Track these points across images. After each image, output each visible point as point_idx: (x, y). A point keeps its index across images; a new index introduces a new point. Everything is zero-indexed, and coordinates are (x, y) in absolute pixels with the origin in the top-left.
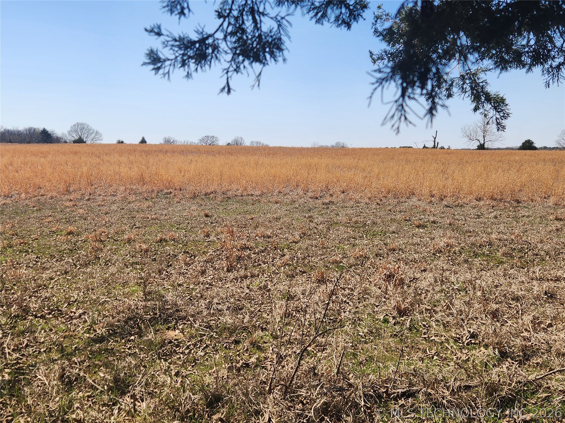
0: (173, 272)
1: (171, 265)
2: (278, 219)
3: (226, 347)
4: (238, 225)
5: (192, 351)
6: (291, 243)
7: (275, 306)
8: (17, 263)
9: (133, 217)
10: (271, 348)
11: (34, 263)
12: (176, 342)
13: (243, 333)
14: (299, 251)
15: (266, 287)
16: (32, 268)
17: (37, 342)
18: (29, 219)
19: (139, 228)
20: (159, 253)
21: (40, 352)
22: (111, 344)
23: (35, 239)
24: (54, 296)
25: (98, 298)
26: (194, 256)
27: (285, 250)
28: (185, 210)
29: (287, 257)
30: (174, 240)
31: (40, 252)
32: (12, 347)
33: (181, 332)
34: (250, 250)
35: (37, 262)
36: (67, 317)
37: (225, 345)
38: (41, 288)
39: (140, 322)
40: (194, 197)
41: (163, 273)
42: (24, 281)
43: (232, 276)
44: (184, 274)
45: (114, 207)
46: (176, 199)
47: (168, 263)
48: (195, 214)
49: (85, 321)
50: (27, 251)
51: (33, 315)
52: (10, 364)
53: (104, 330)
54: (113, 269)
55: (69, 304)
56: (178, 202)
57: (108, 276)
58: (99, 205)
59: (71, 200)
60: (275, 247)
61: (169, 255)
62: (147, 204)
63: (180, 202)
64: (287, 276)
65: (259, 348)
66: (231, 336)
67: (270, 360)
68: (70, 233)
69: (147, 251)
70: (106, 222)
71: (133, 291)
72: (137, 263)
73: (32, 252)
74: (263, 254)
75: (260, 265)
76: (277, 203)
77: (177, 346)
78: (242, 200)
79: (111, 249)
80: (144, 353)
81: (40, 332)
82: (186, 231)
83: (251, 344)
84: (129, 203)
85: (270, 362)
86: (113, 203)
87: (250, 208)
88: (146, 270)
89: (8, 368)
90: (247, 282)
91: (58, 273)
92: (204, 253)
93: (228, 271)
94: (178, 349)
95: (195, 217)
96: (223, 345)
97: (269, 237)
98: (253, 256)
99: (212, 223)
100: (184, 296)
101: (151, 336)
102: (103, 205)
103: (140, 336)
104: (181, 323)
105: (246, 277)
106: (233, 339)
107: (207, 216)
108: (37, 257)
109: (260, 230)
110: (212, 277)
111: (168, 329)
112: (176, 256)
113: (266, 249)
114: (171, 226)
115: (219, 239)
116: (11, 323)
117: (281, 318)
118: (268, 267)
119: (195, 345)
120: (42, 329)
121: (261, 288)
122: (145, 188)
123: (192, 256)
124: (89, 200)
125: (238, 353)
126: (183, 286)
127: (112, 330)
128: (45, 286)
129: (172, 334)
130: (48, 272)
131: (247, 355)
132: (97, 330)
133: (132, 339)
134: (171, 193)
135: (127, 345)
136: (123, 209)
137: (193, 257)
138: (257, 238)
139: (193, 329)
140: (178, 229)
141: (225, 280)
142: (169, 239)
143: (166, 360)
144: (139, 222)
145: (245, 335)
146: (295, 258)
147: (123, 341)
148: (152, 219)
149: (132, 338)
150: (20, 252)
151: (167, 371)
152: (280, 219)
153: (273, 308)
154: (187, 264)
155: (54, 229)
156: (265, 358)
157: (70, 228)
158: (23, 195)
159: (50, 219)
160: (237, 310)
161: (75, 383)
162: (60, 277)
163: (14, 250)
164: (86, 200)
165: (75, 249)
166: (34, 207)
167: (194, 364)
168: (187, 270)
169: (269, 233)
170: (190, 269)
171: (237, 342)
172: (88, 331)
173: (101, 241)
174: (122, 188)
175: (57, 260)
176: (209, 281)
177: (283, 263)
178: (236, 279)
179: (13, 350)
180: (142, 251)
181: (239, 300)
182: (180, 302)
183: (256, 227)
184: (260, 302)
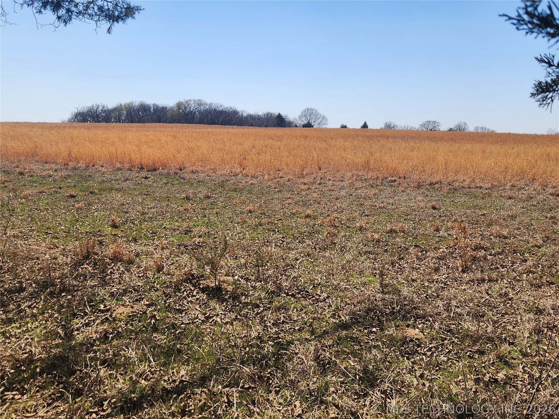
0: (405, 265)
1: (403, 258)
2: (513, 217)
3: (469, 356)
4: (469, 221)
5: (435, 355)
6: (533, 246)
7: (521, 319)
8: (268, 242)
9: (361, 204)
10: (521, 367)
11: (281, 242)
12: (417, 341)
13: (487, 344)
14: (543, 258)
15: (506, 294)
16: (280, 247)
17: (291, 320)
18: (272, 199)
19: (367, 216)
20: (390, 244)
21: (295, 329)
22: (355, 332)
23: (280, 220)
24: (300, 276)
25: (339, 284)
26: (426, 251)
27: (526, 255)
28: (411, 199)
29: (530, 263)
30: (404, 231)
31: (285, 232)
32: (272, 321)
33: (421, 332)
34: (485, 251)
35: (283, 241)
36: (314, 298)
37: (468, 354)
38: (289, 267)
39: (380, 314)
40: (419, 186)
41: (395, 266)
42: (275, 259)
43: (468, 277)
44: (417, 269)
45: (343, 193)
46: (401, 189)
47: (400, 255)
48: (422, 204)
49: (330, 306)
50: (274, 231)
51: (285, 293)
52: (272, 337)
53: (348, 317)
54: (348, 257)
55: (314, 286)
56: (402, 191)
57: (345, 262)
58: (330, 190)
59: (305, 184)
60: (514, 250)
61: (400, 247)
62: (374, 191)
63: (405, 191)
64: (531, 285)
65: (506, 363)
66: (474, 344)
67: (520, 379)
68: (308, 216)
69: (378, 241)
70: (337, 208)
71: (370, 281)
72: (370, 253)
73: (278, 231)
74: (500, 257)
75: (498, 268)
76: (510, 198)
77: (419, 346)
78: (470, 192)
79: (345, 236)
80: (387, 348)
81: (293, 310)
82: (414, 223)
83: (498, 358)
84: (356, 189)
85: (521, 381)
86: (342, 188)
87: (480, 202)
88: (379, 261)
89: (271, 341)
90: (485, 286)
91: (302, 255)
92: (435, 248)
93: (463, 271)
94: (419, 349)
95: (422, 208)
96: (466, 353)
97: (506, 238)
98: (489, 257)
99: (440, 216)
100: (419, 292)
101: (391, 331)
102: (333, 190)
103: (382, 330)
104: (420, 322)
105: (483, 280)
106: (477, 348)
107: (434, 208)
108: (283, 237)
109: (495, 229)
110: (446, 276)
111: (408, 326)
112: (407, 249)
113: (503, 251)
114: (399, 216)
115: (449, 234)
116: (269, 298)
117: (530, 333)
118: (508, 271)
119: (437, 348)
120: (294, 308)
121: (502, 295)
122: (370, 174)
123: (423, 251)
124: (320, 184)
125: (483, 365)
126: (417, 282)
127: (354, 319)
128: (292, 265)
129: (413, 333)
130: (293, 252)
131: (494, 368)
132: (342, 316)
133: (375, 331)
134: (395, 181)
135: (370, 336)
136: (351, 195)
137: (424, 252)
138: (491, 237)
139: (433, 330)
140: (405, 220)
141: (461, 281)
142: (399, 230)
143: (408, 359)
144: (368, 209)
145: (490, 347)
146: (540, 266)
147: (366, 331)
148: (380, 208)
149: (374, 329)
150: (269, 230)
151: (411, 371)
152: (516, 217)
153: (519, 321)
154: (418, 258)
155: (294, 211)
156: (515, 376)
157: (309, 212)
158: (266, 177)
159: (290, 201)
160: (478, 316)
161: (328, 366)
162: (304, 259)
163: (264, 228)
164: (318, 184)
165: (314, 233)
166: (275, 188)
167: (438, 368)
168: (419, 265)
169: (506, 233)
170: (422, 264)
171: (482, 353)
172: (333, 316)
173: (335, 226)
174: (349, 174)
175: (299, 242)
176: (444, 280)
177: (526, 269)
178: (473, 281)
179: (273, 324)
180: (374, 241)
181: (478, 306)
182: (416, 300)
183: (490, 225)
184: (504, 312)
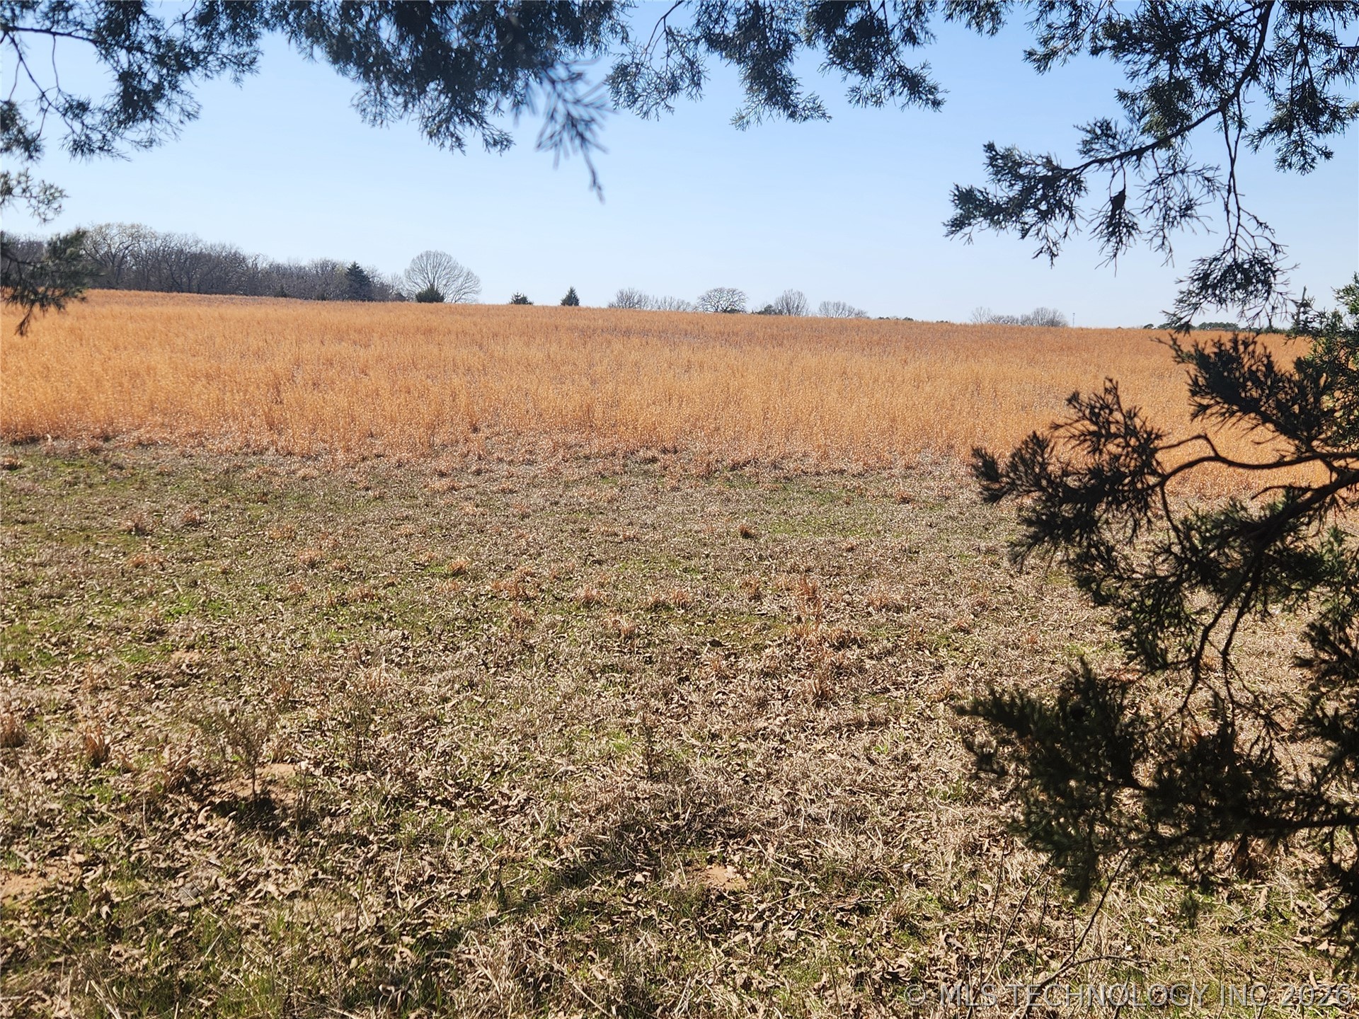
0: (694, 697)
1: (687, 678)
2: (911, 553)
3: (840, 922)
4: (822, 569)
5: (771, 927)
6: (954, 630)
7: (938, 820)
8: (367, 653)
9: (582, 530)
10: (942, 937)
11: (401, 651)
12: (731, 898)
13: (874, 888)
14: (976, 658)
15: (906, 756)
16: (399, 665)
17: (449, 871)
18: (364, 523)
19: (600, 562)
20: (657, 642)
21: (460, 896)
22: (597, 890)
23: (389, 585)
24: (458, 747)
25: (551, 763)
26: (735, 654)
27: (943, 652)
28: (694, 511)
29: (950, 674)
30: (684, 606)
31: (407, 622)
32: (404, 880)
33: (738, 872)
34: (859, 647)
35: (405, 649)
36: (496, 807)
37: (838, 916)
38: (427, 724)
39: (647, 836)
40: (708, 475)
41: (672, 699)
42: (390, 703)
43: (827, 720)
44: (719, 705)
45: (536, 497)
46: (669, 482)
47: (680, 670)
48: (719, 526)
49: (535, 824)
50: (379, 618)
51: (426, 798)
52: (410, 924)
53: (578, 850)
54: (565, 683)
55: (493, 774)
56: (674, 489)
57: (558, 699)
58: (503, 491)
59: (442, 475)
60: (918, 643)
61: (681, 649)
62: (610, 491)
63: (678, 489)
64: (955, 730)
65: (914, 932)
66: (849, 893)
67: (941, 967)
68: (458, 573)
69: (630, 636)
70: (528, 544)
71: (620, 748)
72: (613, 668)
73: (390, 619)
74: (891, 661)
75: (887, 690)
76: (905, 501)
77: (736, 909)
78: (820, 487)
79: (553, 625)
80: (669, 921)
81: (450, 844)
82: (705, 579)
83: (897, 920)
84: (567, 486)
85: (943, 970)
86: (533, 484)
87: (840, 513)
88: (635, 688)
89: (408, 935)
90: (864, 738)
91: (457, 686)
92: (755, 647)
93: (818, 705)
94: (738, 915)
95: (720, 536)
96: (834, 915)
97: (899, 609)
98: (869, 664)
99: (761, 558)
100: (729, 769)
101: (676, 879)
102: (511, 492)
103: (656, 876)
104: (735, 847)
105: (859, 725)
106: (854, 901)
107: (746, 535)
108: (405, 638)
109: (877, 588)
110: (783, 719)
111: (710, 861)
112: (696, 653)
113: (896, 646)
114: (670, 561)
115: (783, 608)
116: (389, 816)
117: (957, 854)
118: (907, 697)
119: (773, 910)
120: (452, 838)
121: (898, 760)
122: (596, 444)
123: (729, 656)
124: (478, 472)
125: (869, 940)
126: (721, 739)
127: (594, 853)
128: (435, 718)
129: (722, 877)
130: (434, 680)
131: (889, 946)
132: (565, 850)
133: (640, 883)
134: (654, 460)
135: (631, 896)
136: (557, 503)
137: (732, 659)
138: (870, 609)
139: (763, 866)
140: (685, 570)
141: (813, 728)
142: (675, 603)
143: (716, 944)
144: (599, 544)
145: (881, 895)
146: (970, 679)
147: (621, 883)
148: (627, 539)
149: (639, 878)
150: (366, 618)
151: (725, 975)
152: (918, 553)
153: (935, 824)
154: (722, 677)
155: (423, 558)
156: (931, 959)
157: (460, 560)
158: (340, 456)
159: (409, 527)
160: (853, 820)
161: (544, 985)
162: (461, 697)
163: (353, 613)
164: (473, 473)
165: (477, 619)
166: (367, 489)
167: (778, 961)
168: (724, 694)
169: (899, 597)
170: (730, 692)
171: (863, 910)
172: (545, 851)
173: (528, 599)
174: (545, 443)
175: (445, 649)
176: (777, 730)
177: (942, 690)
178: (837, 728)
179: (407, 887)
180: (619, 635)
181: (853, 793)
182: (725, 789)
183: (865, 577)
184: (903, 805)
